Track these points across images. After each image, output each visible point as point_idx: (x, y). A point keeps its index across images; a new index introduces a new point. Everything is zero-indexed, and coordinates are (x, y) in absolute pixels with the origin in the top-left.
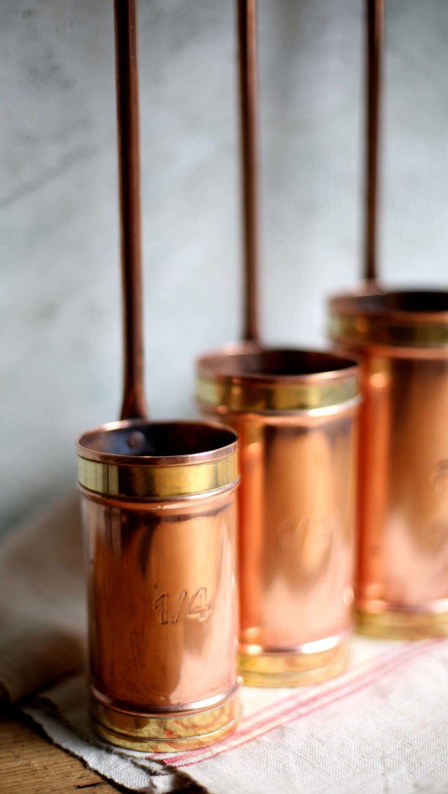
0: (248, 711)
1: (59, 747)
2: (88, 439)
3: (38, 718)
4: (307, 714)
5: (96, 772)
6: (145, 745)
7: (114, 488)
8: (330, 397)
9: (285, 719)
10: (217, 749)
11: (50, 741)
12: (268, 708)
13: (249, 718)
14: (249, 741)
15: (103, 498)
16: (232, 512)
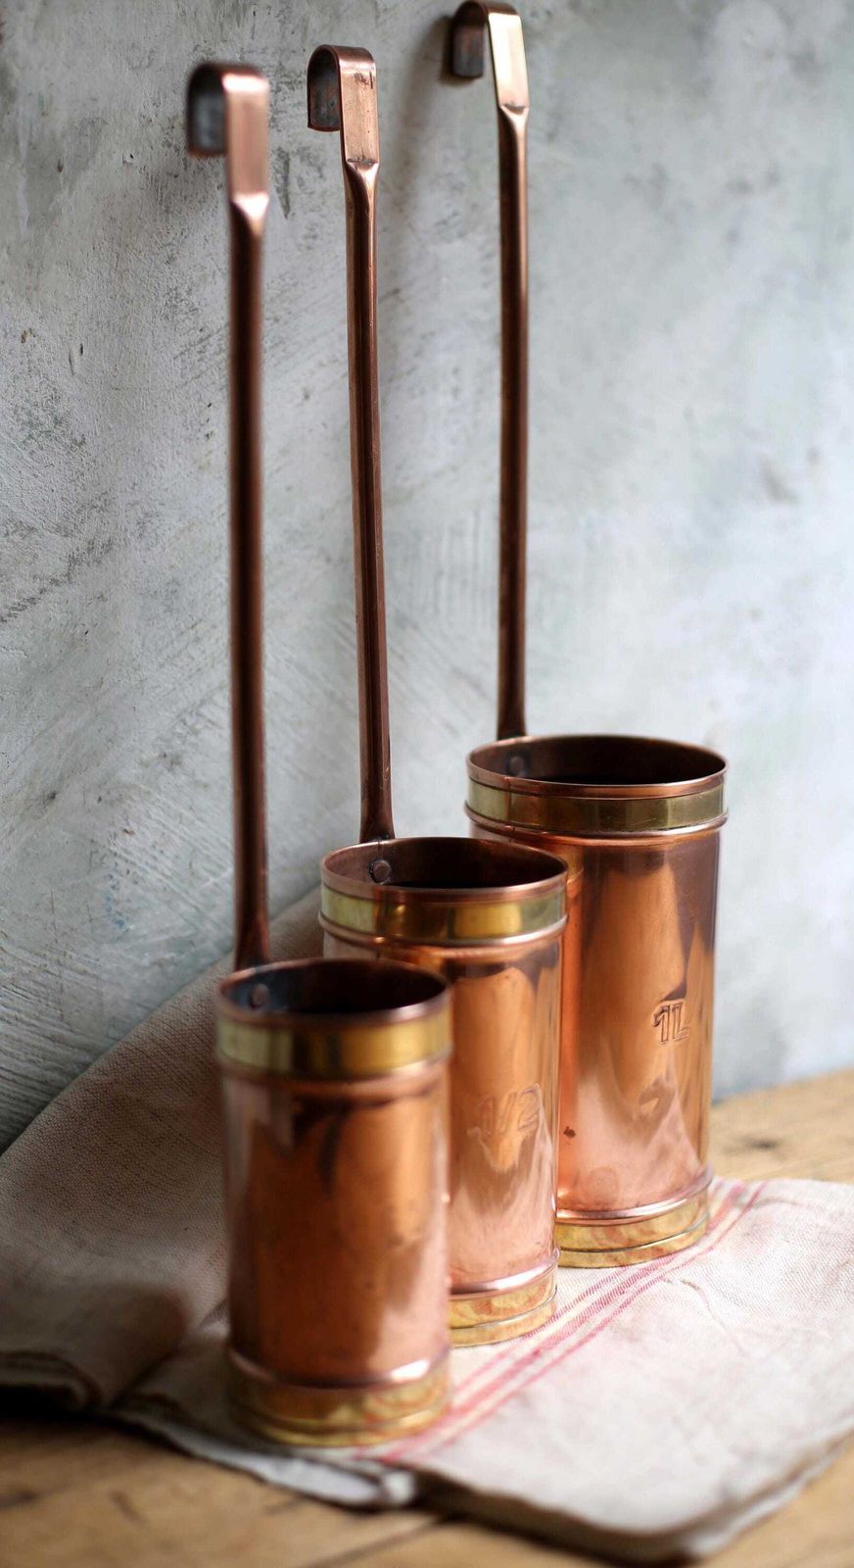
0: (459, 1379)
1: (206, 1460)
3: (153, 1423)
5: (282, 1489)
7: (284, 1063)
8: (533, 916)
9: (515, 1383)
11: (187, 1453)
12: (478, 1373)
14: (482, 1418)
15: (266, 1080)
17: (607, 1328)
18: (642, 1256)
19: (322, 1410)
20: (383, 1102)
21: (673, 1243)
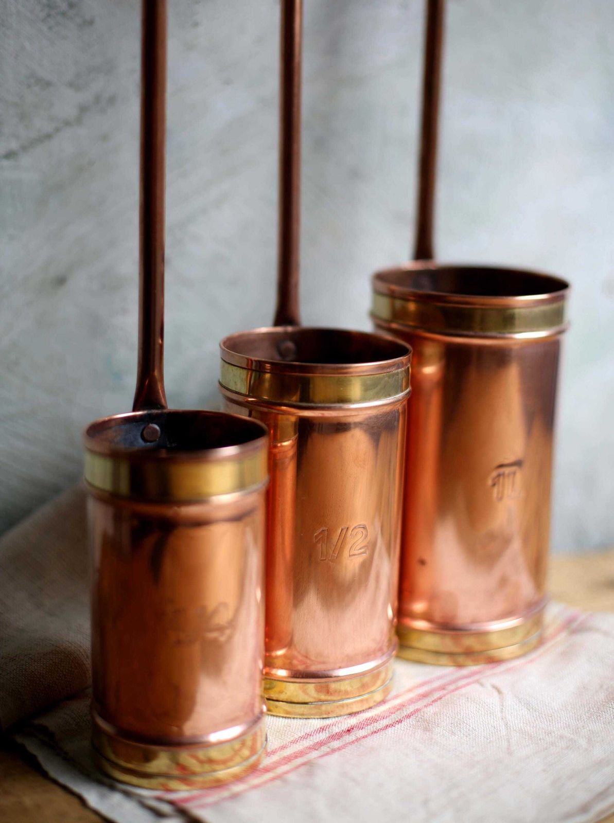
0: (273, 744)
1: (55, 782)
2: (97, 429)
4: (339, 749)
5: (96, 813)
6: (154, 782)
7: (124, 487)
8: (373, 389)
9: (314, 754)
10: (238, 788)
11: (45, 775)
12: (295, 742)
13: (274, 752)
14: (273, 779)
15: (111, 499)
16: (259, 517)
17: (413, 717)
18: (476, 662)
19: (148, 757)
20: (201, 523)
21: (506, 652)
